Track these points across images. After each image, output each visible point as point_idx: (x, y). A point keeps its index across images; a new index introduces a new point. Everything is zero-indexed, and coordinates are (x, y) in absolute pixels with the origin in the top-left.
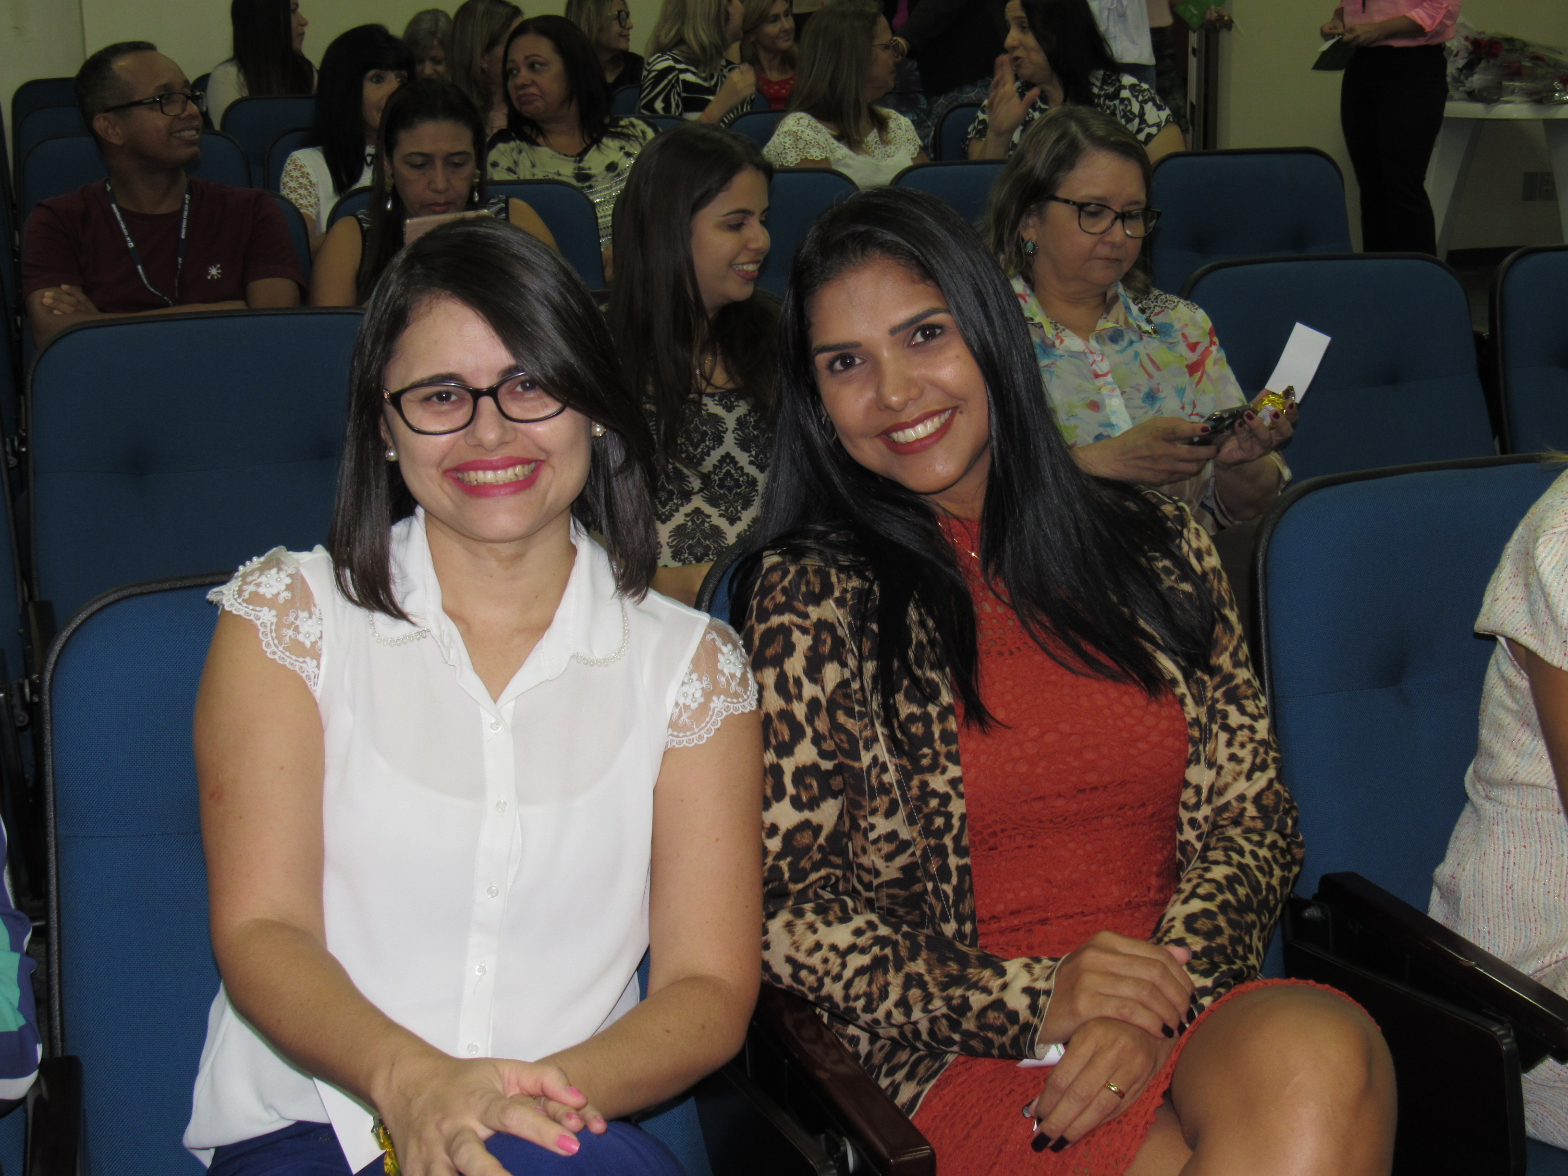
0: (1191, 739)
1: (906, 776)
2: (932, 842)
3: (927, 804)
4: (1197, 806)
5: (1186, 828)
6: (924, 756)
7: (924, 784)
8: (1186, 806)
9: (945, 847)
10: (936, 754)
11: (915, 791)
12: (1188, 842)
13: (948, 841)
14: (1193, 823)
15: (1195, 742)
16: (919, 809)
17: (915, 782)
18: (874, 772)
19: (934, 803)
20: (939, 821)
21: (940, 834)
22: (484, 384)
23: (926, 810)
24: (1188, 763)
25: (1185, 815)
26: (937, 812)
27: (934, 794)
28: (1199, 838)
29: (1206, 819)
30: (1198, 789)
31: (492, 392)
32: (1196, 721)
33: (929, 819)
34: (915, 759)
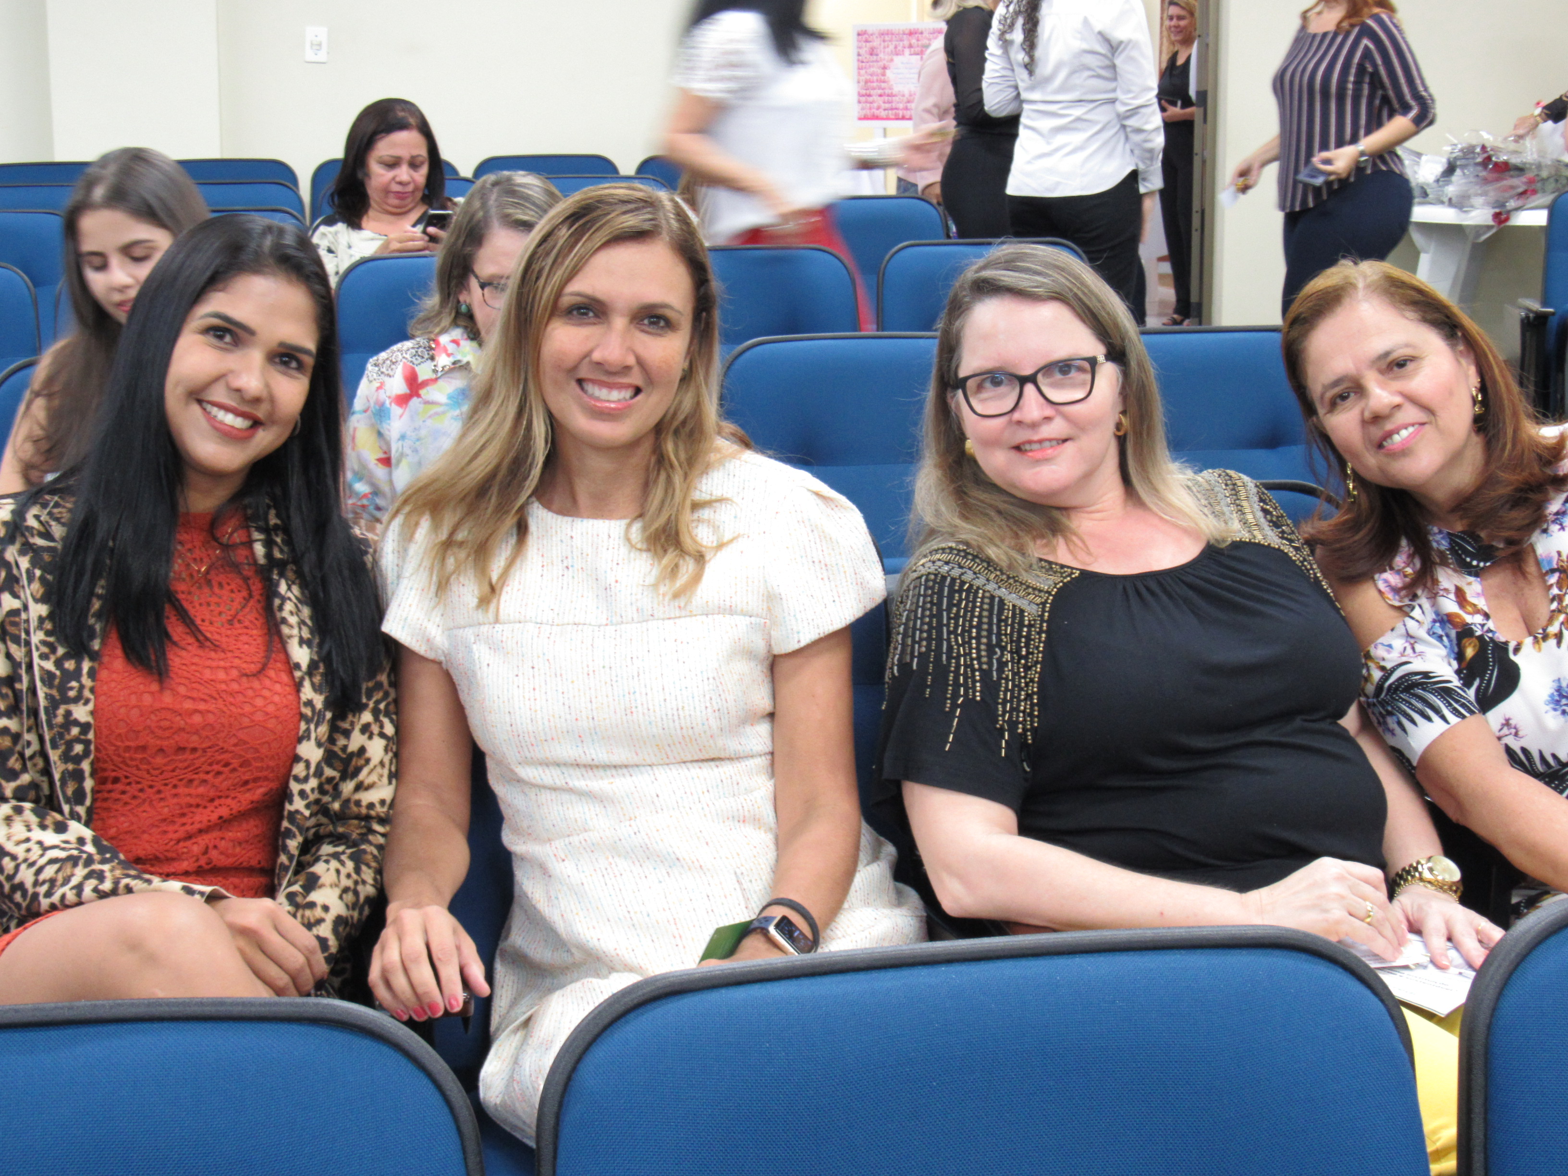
1: (53, 704)
2: (71, 767)
3: (68, 731)
4: (306, 779)
5: (297, 798)
6: (72, 688)
7: (68, 713)
8: (297, 779)
9: (81, 772)
10: (82, 688)
11: (60, 719)
12: (297, 812)
13: (86, 766)
14: (302, 794)
15: (307, 722)
16: (61, 736)
17: (61, 711)
19: (75, 731)
20: (78, 748)
21: (78, 759)
23: (67, 737)
24: (300, 740)
25: (295, 787)
26: (77, 740)
27: (76, 723)
30: (308, 764)
32: (309, 703)
33: (69, 745)
34: (63, 689)
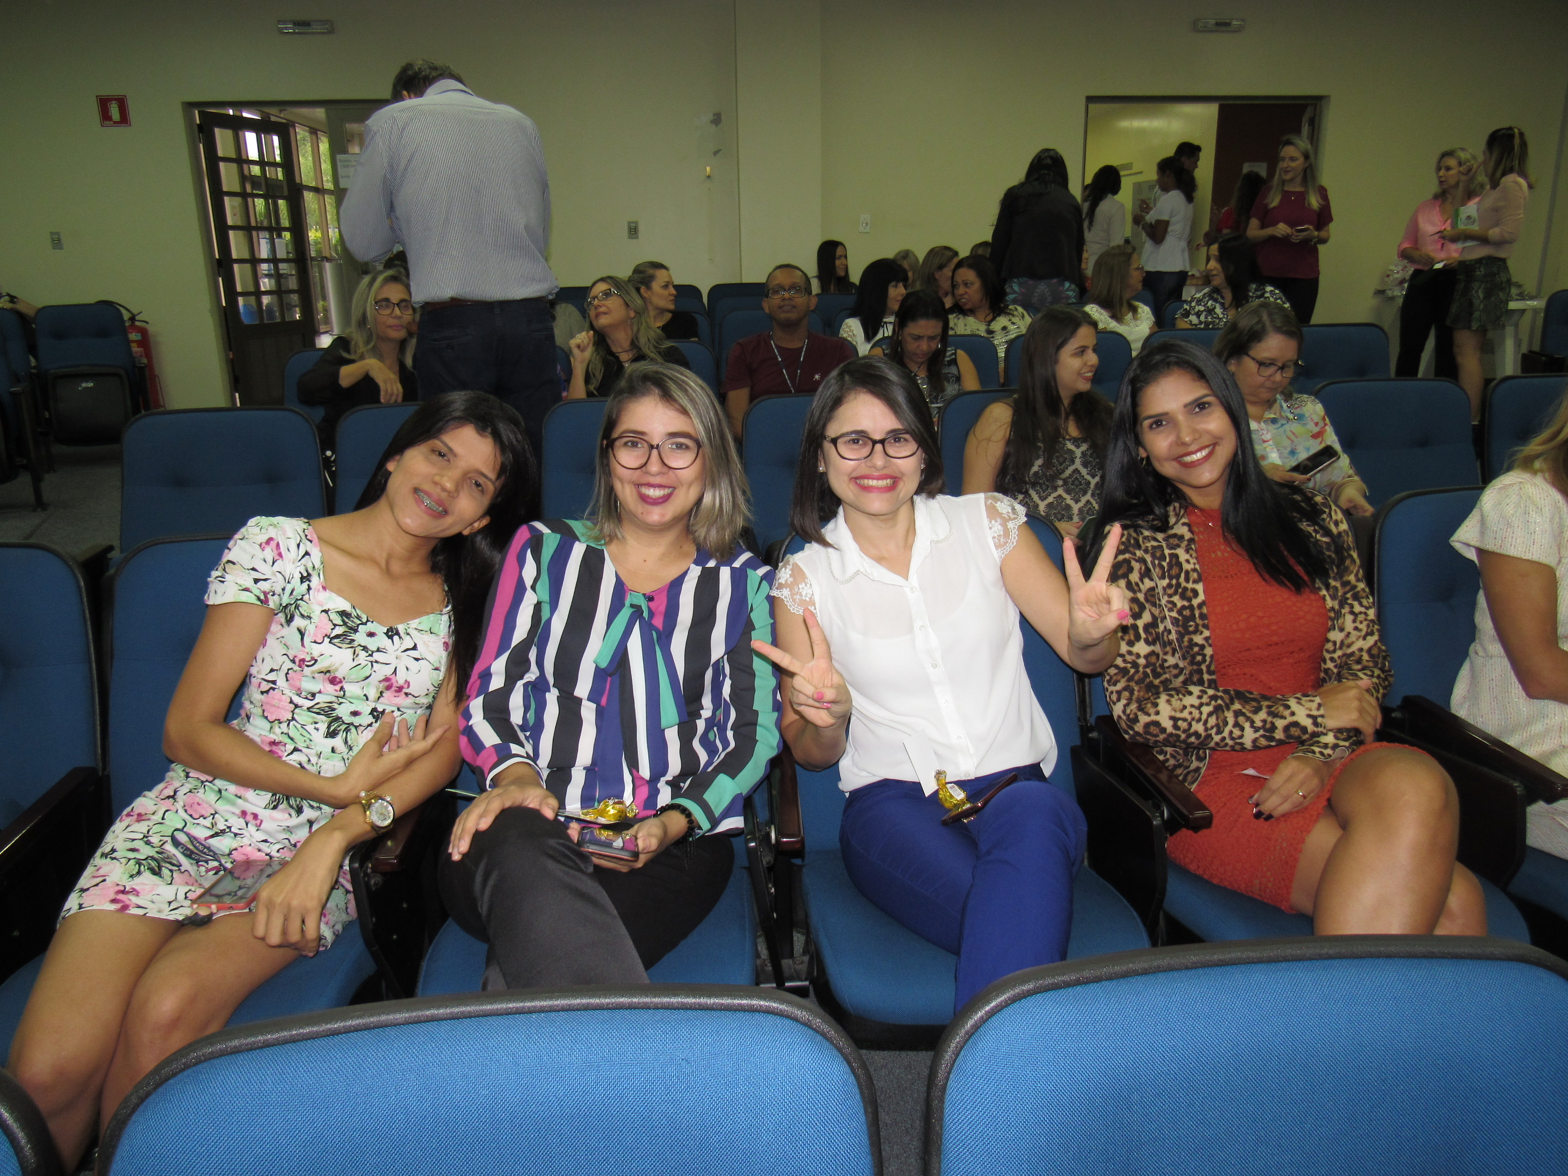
0: (1330, 618)
1: (1181, 636)
2: (1195, 667)
3: (1192, 649)
4: (1334, 651)
5: (1328, 662)
6: (1191, 626)
7: (1191, 640)
8: (1328, 651)
9: (1202, 670)
10: (1197, 625)
11: (1186, 643)
12: (1329, 669)
13: (1204, 667)
14: (1332, 659)
15: (1332, 619)
16: (1188, 652)
17: (1186, 639)
18: (1165, 634)
19: (1196, 649)
20: (1199, 658)
21: (1199, 664)
22: (877, 437)
23: (1192, 653)
24: (1329, 630)
25: (1327, 656)
26: (1198, 654)
27: (1196, 644)
28: (1335, 667)
29: (1339, 657)
30: (1335, 643)
31: (882, 442)
32: (1332, 609)
33: (1193, 657)
34: (1185, 626)
